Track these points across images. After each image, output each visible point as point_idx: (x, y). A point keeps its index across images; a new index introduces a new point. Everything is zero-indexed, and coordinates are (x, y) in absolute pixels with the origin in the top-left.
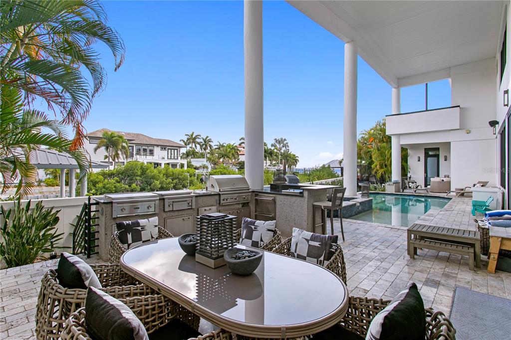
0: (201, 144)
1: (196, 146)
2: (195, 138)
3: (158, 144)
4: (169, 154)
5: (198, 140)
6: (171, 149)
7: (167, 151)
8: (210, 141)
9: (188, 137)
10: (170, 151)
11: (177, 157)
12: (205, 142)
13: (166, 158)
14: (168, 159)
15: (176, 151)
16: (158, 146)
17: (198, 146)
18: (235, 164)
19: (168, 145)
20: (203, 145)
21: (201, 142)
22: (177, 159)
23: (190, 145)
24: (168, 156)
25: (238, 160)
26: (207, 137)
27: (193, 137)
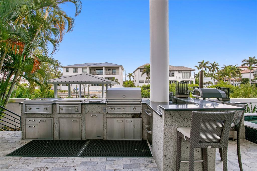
0: (210, 68)
1: (206, 69)
2: (205, 64)
3: (176, 69)
4: (184, 75)
5: (207, 65)
6: (185, 72)
7: (182, 74)
8: (217, 65)
9: (200, 64)
10: (184, 73)
11: (189, 77)
12: (213, 66)
13: (182, 77)
14: (183, 78)
15: (188, 73)
16: (176, 71)
17: (207, 69)
18: (238, 80)
19: (183, 70)
20: (211, 68)
21: (210, 66)
22: (189, 78)
23: (202, 69)
24: (183, 77)
25: (241, 77)
26: (215, 62)
27: (204, 63)
